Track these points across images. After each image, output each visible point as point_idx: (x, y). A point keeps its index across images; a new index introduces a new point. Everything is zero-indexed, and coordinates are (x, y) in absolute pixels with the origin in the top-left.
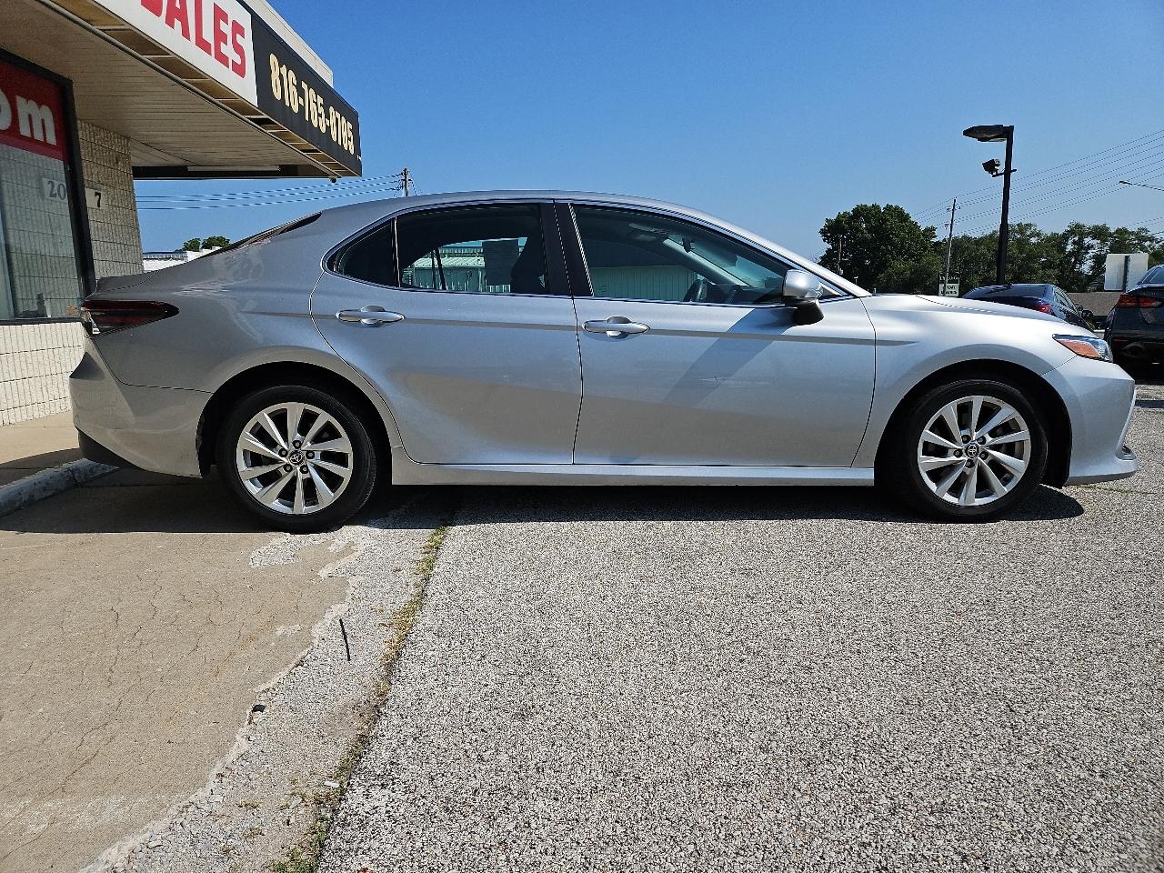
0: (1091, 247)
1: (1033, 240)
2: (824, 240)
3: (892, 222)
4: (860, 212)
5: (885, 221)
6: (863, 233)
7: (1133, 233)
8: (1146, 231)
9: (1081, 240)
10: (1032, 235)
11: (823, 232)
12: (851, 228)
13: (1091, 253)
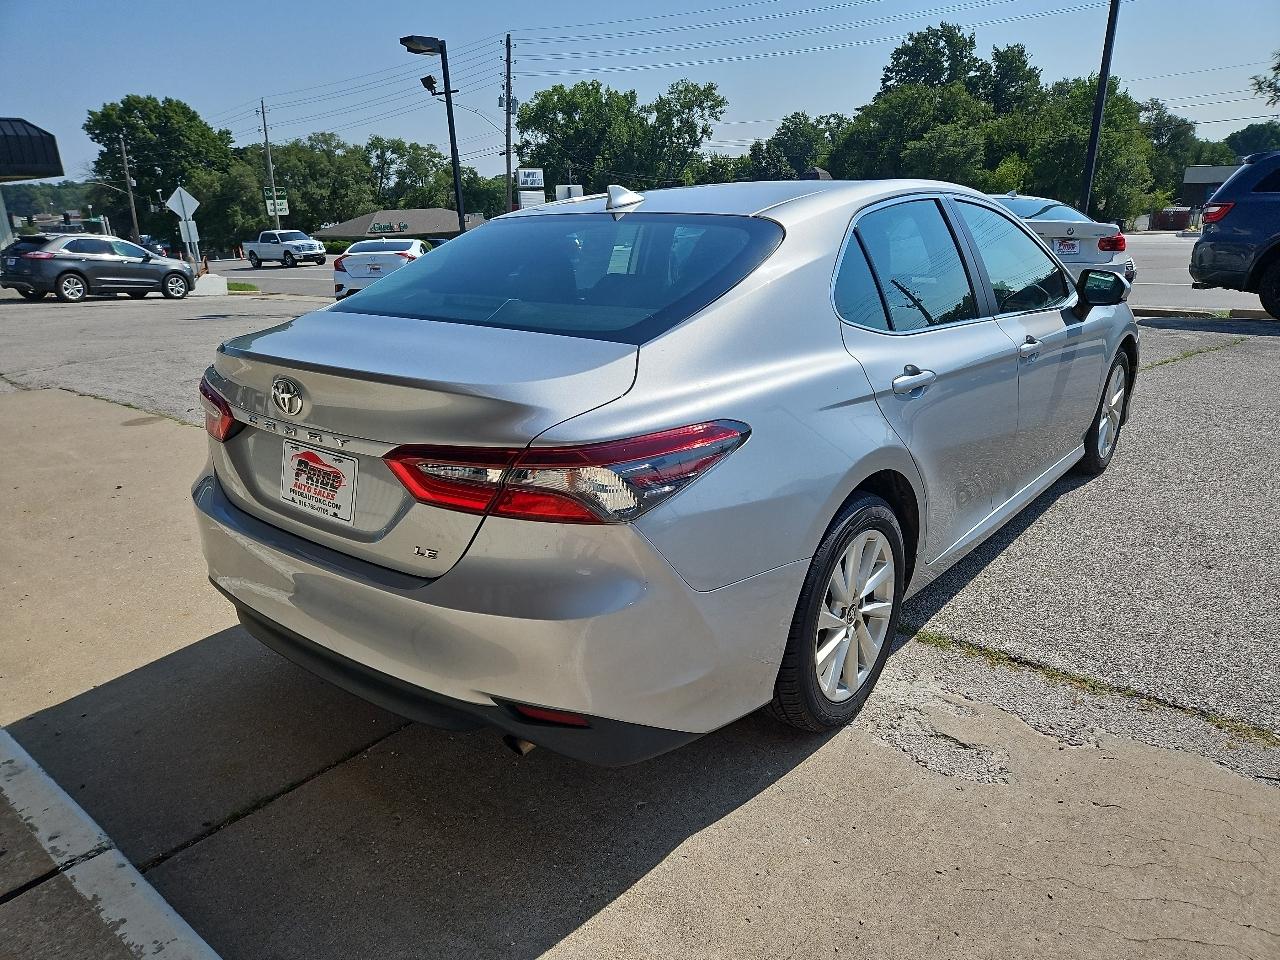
0: (392, 162)
1: (339, 152)
2: (93, 139)
3: (178, 121)
4: (131, 105)
5: (169, 118)
6: (144, 133)
7: (424, 149)
8: (435, 148)
9: (383, 153)
10: (338, 146)
11: (88, 128)
12: (128, 125)
13: (394, 167)
